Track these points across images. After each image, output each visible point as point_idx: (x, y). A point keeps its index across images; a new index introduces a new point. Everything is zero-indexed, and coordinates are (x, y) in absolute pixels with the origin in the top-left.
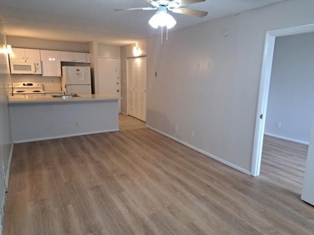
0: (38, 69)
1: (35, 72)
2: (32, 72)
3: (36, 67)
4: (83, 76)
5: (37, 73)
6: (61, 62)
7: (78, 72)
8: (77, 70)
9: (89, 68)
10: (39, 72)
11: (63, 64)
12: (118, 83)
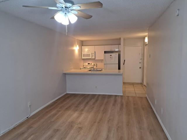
0: (93, 56)
1: (92, 57)
2: (90, 58)
3: (93, 55)
4: (114, 59)
5: (92, 58)
6: (105, 51)
7: (111, 57)
8: (111, 55)
9: (117, 54)
10: (93, 58)
11: (105, 52)
12: (140, 63)
